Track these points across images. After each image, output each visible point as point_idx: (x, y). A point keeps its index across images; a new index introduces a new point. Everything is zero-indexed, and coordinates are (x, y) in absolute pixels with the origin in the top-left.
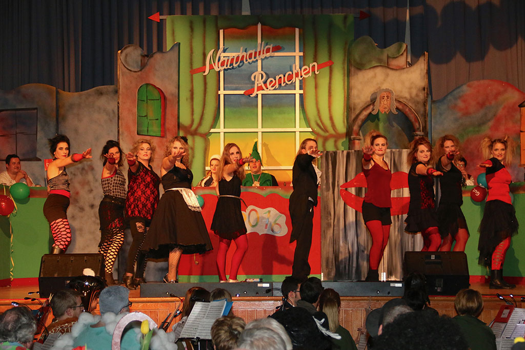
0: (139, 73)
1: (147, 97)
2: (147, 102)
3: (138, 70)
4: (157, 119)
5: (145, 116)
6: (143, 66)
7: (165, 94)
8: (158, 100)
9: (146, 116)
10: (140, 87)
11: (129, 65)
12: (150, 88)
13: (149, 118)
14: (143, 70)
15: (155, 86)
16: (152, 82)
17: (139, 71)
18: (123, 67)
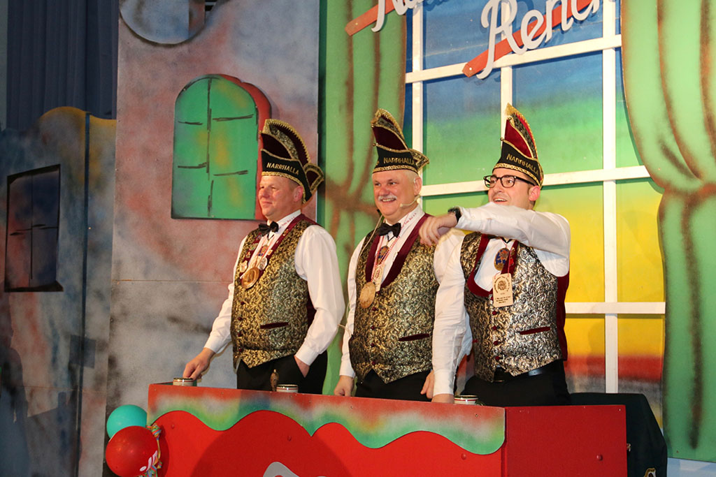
0: (185, 48)
1: (209, 111)
2: (209, 127)
3: (181, 40)
4: (244, 172)
5: (200, 166)
6: (196, 28)
7: (274, 100)
8: (250, 117)
9: (206, 165)
10: (186, 87)
11: (147, 29)
12: (221, 87)
13: (212, 171)
14: (197, 40)
15: (236, 80)
16: (228, 70)
17: (181, 44)
18: (130, 36)
